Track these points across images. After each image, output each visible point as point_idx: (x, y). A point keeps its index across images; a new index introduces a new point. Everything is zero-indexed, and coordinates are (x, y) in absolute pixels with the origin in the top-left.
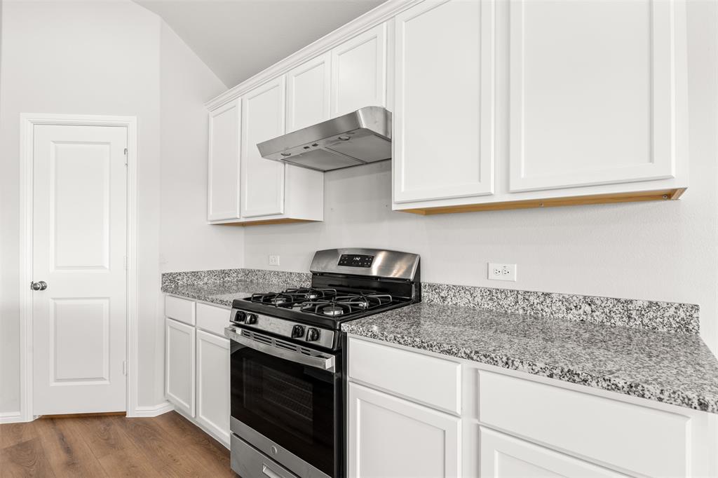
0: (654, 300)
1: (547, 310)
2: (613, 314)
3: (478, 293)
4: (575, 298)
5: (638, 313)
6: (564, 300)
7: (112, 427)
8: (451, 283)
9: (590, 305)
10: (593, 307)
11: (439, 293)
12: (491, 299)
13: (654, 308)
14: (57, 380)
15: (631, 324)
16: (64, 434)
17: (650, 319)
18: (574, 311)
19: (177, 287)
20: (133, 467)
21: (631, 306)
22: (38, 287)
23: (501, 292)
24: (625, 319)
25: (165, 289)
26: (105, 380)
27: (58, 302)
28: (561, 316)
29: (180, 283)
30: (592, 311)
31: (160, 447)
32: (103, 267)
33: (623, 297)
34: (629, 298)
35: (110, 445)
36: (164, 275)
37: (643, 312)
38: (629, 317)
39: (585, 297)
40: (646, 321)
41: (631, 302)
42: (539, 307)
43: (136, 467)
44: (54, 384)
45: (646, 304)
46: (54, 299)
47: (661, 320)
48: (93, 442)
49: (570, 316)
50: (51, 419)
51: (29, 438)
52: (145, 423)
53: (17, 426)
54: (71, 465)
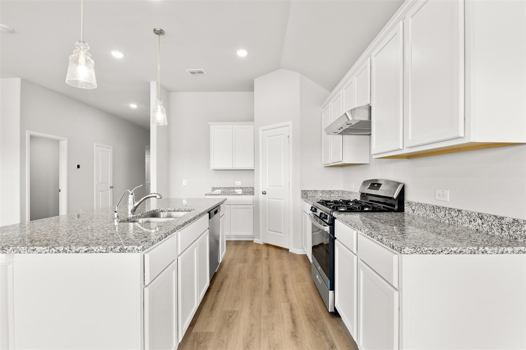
0: (516, 218)
1: (459, 221)
2: (493, 226)
3: (428, 208)
4: (473, 214)
5: (507, 227)
6: (469, 215)
7: (283, 252)
8: (417, 201)
9: (481, 219)
10: (483, 220)
11: (411, 207)
12: (434, 212)
13: (516, 224)
14: (269, 230)
15: (503, 234)
16: (269, 250)
17: (513, 232)
18: (473, 223)
19: (307, 197)
20: (283, 266)
21: (503, 222)
22: (264, 193)
23: (439, 208)
24: (500, 230)
25: (302, 197)
26: (283, 233)
27: (270, 200)
28: (466, 225)
29: (309, 195)
30: (482, 224)
31: (294, 263)
32: (282, 186)
33: (499, 214)
34: (503, 216)
35: (280, 257)
36: (303, 191)
37: (510, 226)
38: (502, 229)
39: (479, 214)
40: (511, 233)
41: (503, 218)
42: (456, 219)
44: (268, 232)
45: (511, 221)
46: (268, 198)
47: (520, 233)
49: (471, 226)
50: (267, 245)
51: (260, 248)
52: (294, 255)
53: (259, 244)
54: (267, 259)
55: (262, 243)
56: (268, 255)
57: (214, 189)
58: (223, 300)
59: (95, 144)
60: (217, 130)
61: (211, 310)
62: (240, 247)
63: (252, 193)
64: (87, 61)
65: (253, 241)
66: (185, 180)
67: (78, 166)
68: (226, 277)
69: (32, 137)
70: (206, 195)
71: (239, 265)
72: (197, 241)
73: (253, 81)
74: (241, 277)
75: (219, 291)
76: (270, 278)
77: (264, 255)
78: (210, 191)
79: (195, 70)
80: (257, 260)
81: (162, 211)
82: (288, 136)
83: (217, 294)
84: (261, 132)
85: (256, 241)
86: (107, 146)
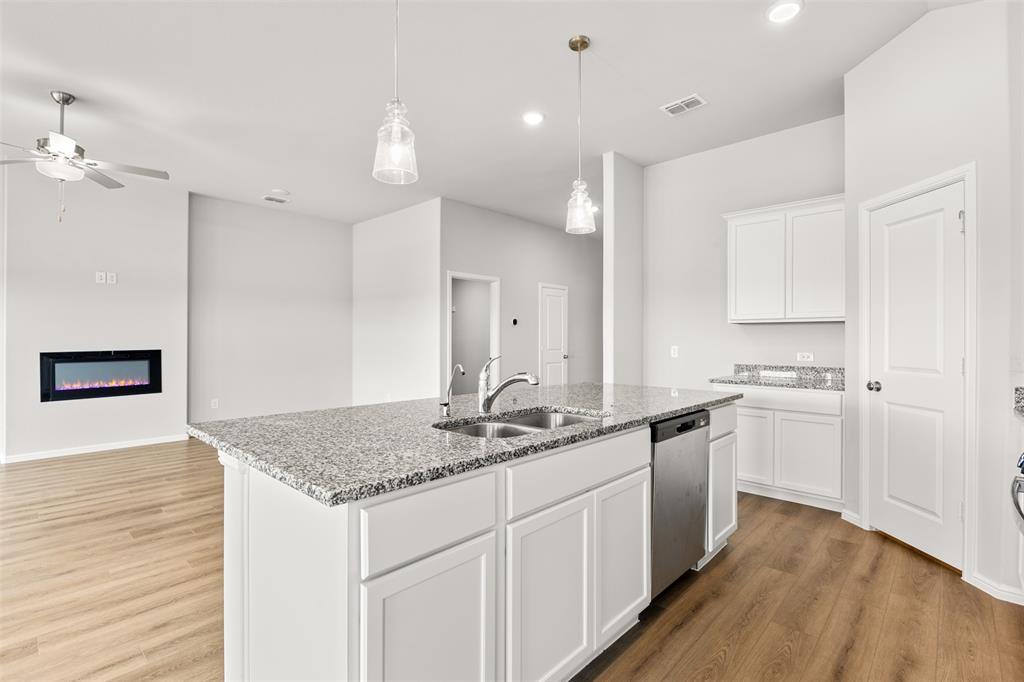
7: (936, 577)
14: (891, 496)
16: (884, 556)
20: (917, 621)
22: (874, 387)
26: (939, 517)
27: (892, 407)
31: (967, 628)
32: (937, 371)
35: (915, 589)
36: (1017, 390)
43: (920, 624)
44: (887, 499)
46: (889, 403)
48: (902, 577)
50: (885, 538)
51: (853, 540)
52: (977, 597)
53: (854, 528)
54: (865, 580)
55: (868, 529)
56: (874, 569)
57: (739, 368)
58: (678, 656)
59: (540, 285)
60: (742, 230)
61: (637, 669)
62: (792, 523)
63: (840, 386)
64: (404, 135)
65: (840, 514)
66: (676, 347)
67: (515, 322)
68: (716, 594)
69: (455, 281)
70: (712, 381)
71: (768, 573)
72: (595, 492)
73: (843, 78)
74: (756, 608)
75: (679, 626)
76: (848, 648)
77: (861, 566)
78: (730, 373)
79: (679, 101)
80: (827, 574)
81: (556, 411)
82: (962, 213)
83: (671, 633)
84: (864, 216)
85: (848, 516)
86: (559, 287)
